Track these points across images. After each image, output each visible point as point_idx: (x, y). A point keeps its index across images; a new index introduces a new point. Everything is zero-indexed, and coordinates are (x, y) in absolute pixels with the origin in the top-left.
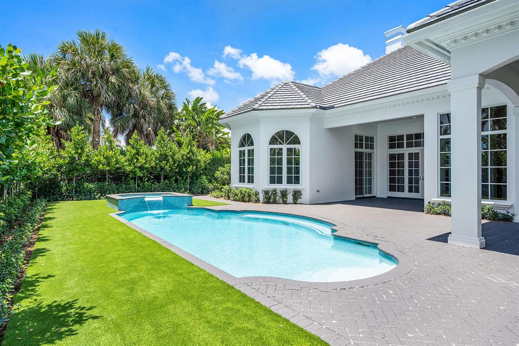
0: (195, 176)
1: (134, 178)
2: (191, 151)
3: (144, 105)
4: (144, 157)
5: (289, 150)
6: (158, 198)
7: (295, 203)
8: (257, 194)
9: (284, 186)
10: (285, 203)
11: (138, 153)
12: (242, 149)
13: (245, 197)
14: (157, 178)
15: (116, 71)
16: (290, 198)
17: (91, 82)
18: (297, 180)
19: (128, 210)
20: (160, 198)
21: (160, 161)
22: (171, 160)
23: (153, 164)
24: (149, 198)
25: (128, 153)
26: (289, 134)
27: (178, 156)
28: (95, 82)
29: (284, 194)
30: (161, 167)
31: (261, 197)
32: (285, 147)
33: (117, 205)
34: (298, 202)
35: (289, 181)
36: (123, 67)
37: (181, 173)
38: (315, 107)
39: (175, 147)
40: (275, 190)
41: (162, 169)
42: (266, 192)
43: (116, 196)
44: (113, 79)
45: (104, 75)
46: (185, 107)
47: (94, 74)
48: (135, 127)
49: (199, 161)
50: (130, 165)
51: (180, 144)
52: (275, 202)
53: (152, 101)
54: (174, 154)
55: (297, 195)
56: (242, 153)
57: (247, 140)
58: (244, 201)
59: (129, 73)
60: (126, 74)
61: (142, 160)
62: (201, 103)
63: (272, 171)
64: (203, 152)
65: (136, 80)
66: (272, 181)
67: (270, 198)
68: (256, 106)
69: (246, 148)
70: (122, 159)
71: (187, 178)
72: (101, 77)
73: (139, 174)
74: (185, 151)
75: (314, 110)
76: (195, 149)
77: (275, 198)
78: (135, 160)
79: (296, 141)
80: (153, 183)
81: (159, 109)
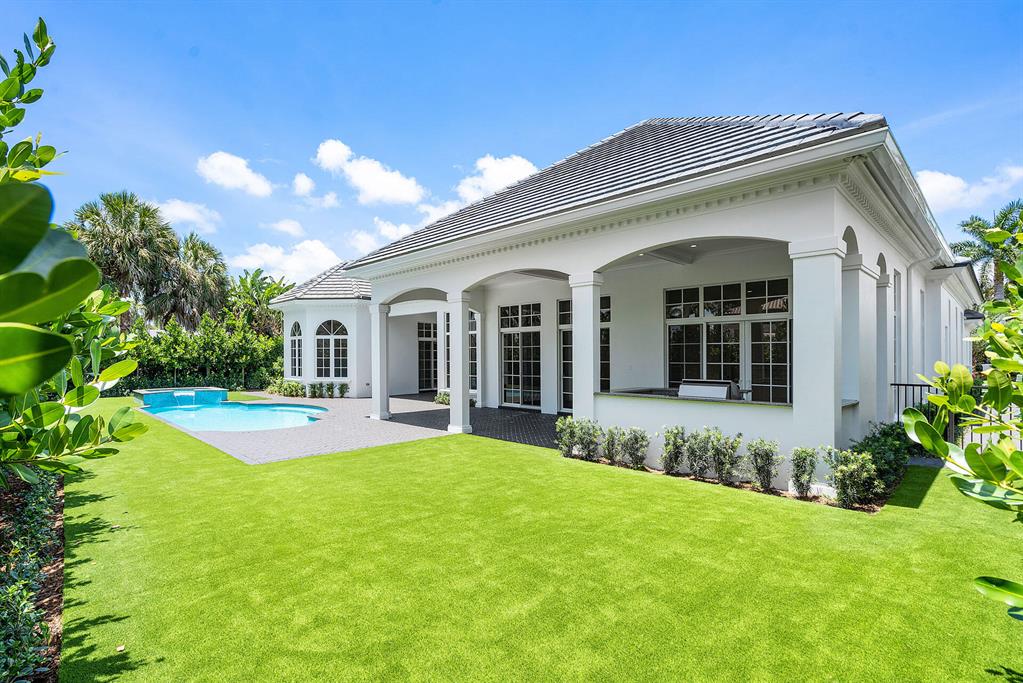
0: (252, 367)
1: (172, 372)
2: (244, 337)
3: (185, 282)
4: (183, 346)
5: (337, 342)
6: (190, 393)
7: (342, 397)
8: (303, 388)
9: (332, 379)
10: (331, 397)
11: (176, 342)
12: (294, 338)
13: (293, 392)
14: (203, 371)
15: (148, 242)
16: (337, 392)
17: (116, 258)
18: (345, 374)
19: (154, 405)
20: (192, 393)
21: (205, 351)
22: (217, 349)
23: (195, 355)
24: (179, 393)
25: (163, 342)
26: (337, 324)
27: (229, 344)
28: (121, 258)
29: (331, 387)
30: (205, 357)
31: (308, 391)
32: (332, 338)
33: (142, 399)
34: (345, 395)
35: (337, 374)
36: (158, 236)
37: (233, 365)
38: (358, 298)
39: (223, 332)
40: (321, 385)
41: (207, 359)
42: (313, 386)
43: (143, 391)
44: (144, 252)
45: (132, 248)
46: (243, 281)
47: (120, 248)
48: (174, 309)
49: (255, 350)
50: (166, 356)
51: (231, 329)
52: (321, 396)
53: (195, 276)
54: (222, 341)
55: (344, 388)
56: (293, 342)
57: (296, 330)
58: (293, 396)
59: (166, 243)
60: (161, 245)
61: (180, 350)
62: (263, 276)
63: (319, 363)
64: (262, 338)
65: (174, 250)
66: (320, 374)
67: (317, 392)
68: (298, 295)
69: (297, 338)
70: (157, 349)
71: (241, 371)
72: (129, 250)
73: (178, 366)
74: (237, 337)
75: (356, 301)
76: (249, 336)
77: (322, 391)
78: (172, 351)
79: (344, 331)
80: (197, 376)
81: (204, 286)
